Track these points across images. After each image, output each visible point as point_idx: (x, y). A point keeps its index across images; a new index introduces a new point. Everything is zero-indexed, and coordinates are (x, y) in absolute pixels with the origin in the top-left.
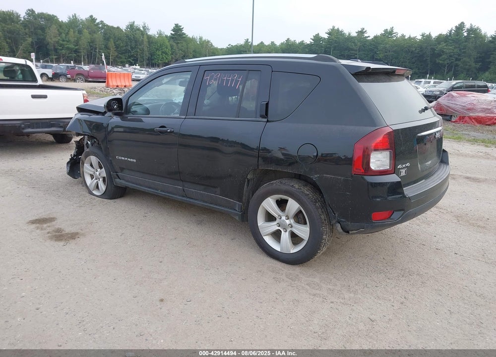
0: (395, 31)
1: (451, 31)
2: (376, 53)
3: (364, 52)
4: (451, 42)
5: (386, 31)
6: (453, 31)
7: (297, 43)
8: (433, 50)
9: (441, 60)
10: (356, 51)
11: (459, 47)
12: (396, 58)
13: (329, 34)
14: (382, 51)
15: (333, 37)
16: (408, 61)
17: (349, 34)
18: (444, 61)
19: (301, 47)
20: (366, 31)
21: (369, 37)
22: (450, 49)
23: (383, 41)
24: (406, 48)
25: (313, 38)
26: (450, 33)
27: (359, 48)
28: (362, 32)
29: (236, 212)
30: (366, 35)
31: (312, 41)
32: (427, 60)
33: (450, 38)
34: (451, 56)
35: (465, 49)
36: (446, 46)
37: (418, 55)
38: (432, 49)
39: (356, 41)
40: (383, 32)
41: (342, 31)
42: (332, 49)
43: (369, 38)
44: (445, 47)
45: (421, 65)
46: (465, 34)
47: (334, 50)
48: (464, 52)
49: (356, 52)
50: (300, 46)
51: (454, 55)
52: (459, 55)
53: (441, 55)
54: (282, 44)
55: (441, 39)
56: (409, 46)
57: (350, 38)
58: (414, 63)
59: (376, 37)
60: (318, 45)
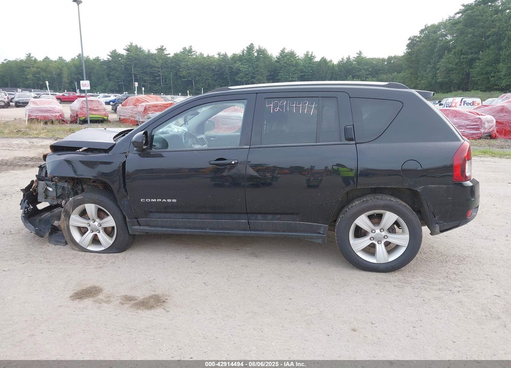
0: (193, 50)
1: (243, 51)
2: (179, 70)
3: (167, 70)
4: (245, 61)
5: (185, 49)
6: (245, 52)
7: (91, 59)
8: (231, 68)
9: (240, 78)
10: (158, 68)
11: (252, 66)
12: (199, 76)
13: (128, 50)
14: (184, 68)
15: (132, 54)
16: (211, 79)
17: (149, 51)
18: (242, 78)
19: (97, 64)
20: (165, 49)
21: (169, 54)
22: (245, 68)
23: (184, 59)
24: (206, 66)
25: (110, 54)
26: (243, 53)
27: (161, 65)
28: (161, 50)
29: (320, 235)
30: (166, 52)
31: (109, 57)
32: (227, 77)
33: (243, 57)
34: (247, 74)
35: (257, 68)
36: (242, 64)
37: (219, 73)
38: (229, 67)
39: (157, 58)
40: (182, 50)
41: (140, 48)
42: (133, 66)
43: (169, 56)
44: (241, 66)
45: (223, 83)
46: (256, 54)
47: (135, 67)
48: (257, 71)
49: (158, 70)
50: (96, 62)
51: (249, 73)
52: (254, 73)
53: (239, 74)
54: (73, 60)
55: (235, 58)
56: (210, 64)
57: (150, 56)
58: (216, 81)
59: (176, 55)
60: (116, 61)
